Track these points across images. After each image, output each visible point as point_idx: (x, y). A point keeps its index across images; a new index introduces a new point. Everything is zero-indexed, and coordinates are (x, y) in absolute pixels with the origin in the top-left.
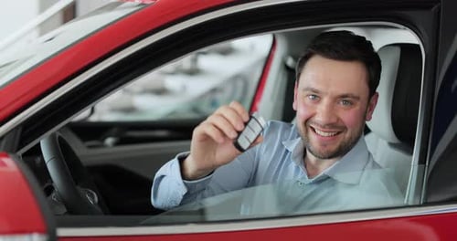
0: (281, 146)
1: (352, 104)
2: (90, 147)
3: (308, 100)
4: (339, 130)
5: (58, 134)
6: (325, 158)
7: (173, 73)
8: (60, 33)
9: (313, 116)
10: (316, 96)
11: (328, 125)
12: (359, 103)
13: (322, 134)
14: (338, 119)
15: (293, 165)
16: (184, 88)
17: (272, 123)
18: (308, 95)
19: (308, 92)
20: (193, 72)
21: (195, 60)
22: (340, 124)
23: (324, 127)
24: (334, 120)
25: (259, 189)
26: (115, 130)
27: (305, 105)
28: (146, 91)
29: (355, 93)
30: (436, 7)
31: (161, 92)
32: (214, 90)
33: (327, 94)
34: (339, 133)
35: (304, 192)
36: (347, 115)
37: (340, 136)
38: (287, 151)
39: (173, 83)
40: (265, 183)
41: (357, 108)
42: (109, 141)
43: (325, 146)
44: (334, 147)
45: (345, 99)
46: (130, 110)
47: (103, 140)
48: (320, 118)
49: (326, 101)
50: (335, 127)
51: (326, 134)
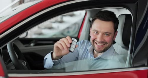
0: (86, 48)
1: (108, 35)
2: (26, 46)
3: (95, 34)
4: (104, 43)
5: (13, 42)
6: (99, 53)
7: (54, 22)
8: (18, 8)
9: (96, 38)
10: (97, 33)
11: (101, 42)
12: (111, 35)
13: (99, 45)
14: (104, 40)
15: (89, 54)
16: (58, 27)
17: (83, 41)
18: (95, 32)
19: (94, 31)
20: (61, 22)
21: (62, 18)
22: (105, 42)
23: (99, 43)
24: (103, 40)
25: (79, 61)
26: (34, 41)
27: (94, 35)
28: (46, 28)
29: (110, 32)
30: (137, 2)
31: (51, 28)
32: (68, 28)
33: (100, 32)
34: (104, 44)
35: (93, 62)
36: (107, 39)
37: (105, 45)
38: (88, 50)
39: (55, 25)
40: (81, 59)
41: (110, 36)
42: (32, 44)
43: (100, 48)
44: (103, 49)
45: (107, 34)
46: (41, 34)
47: (30, 44)
48: (98, 40)
49: (100, 34)
50: (103, 43)
51: (100, 45)
